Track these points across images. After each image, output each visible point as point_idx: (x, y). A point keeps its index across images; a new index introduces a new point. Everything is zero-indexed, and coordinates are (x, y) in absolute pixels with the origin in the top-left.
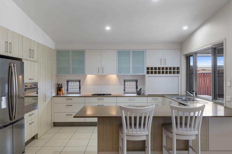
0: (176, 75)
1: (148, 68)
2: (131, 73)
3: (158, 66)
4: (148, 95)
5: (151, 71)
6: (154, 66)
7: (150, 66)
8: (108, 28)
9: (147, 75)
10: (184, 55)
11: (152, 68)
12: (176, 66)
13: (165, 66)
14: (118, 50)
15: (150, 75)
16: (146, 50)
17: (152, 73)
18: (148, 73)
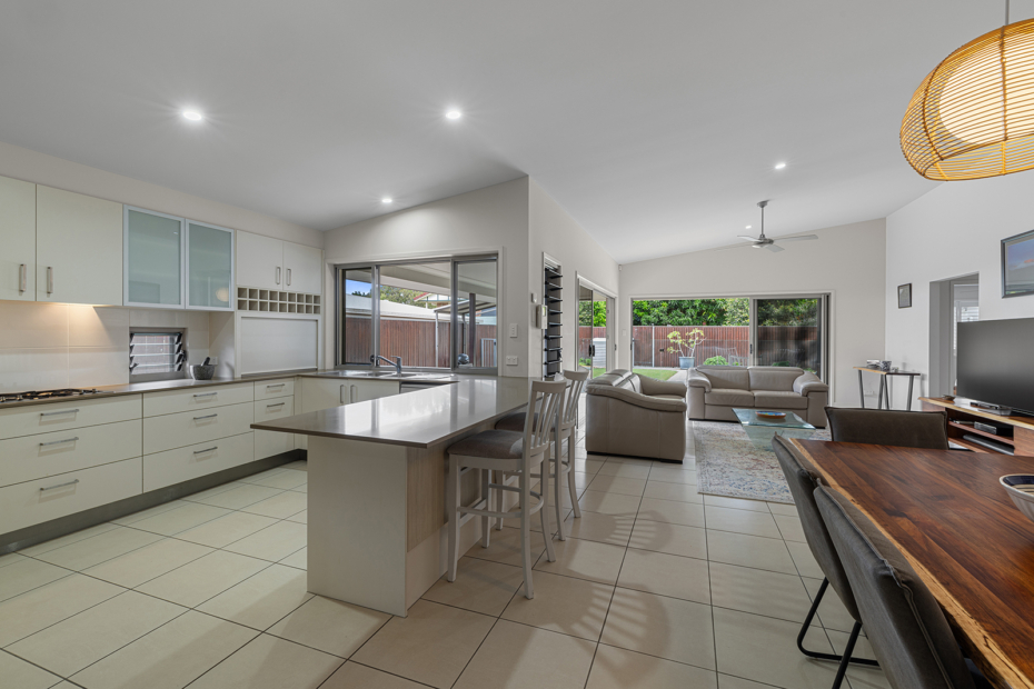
0: (312, 316)
1: (241, 292)
2: (186, 305)
3: (270, 286)
4: (243, 376)
5: (251, 299)
6: (259, 286)
7: (248, 285)
8: (192, 115)
9: (239, 314)
10: (329, 264)
11: (252, 292)
12: (314, 291)
13: (288, 290)
14: (129, 205)
15: (247, 313)
16: (235, 230)
17: (252, 306)
18: (241, 305)
